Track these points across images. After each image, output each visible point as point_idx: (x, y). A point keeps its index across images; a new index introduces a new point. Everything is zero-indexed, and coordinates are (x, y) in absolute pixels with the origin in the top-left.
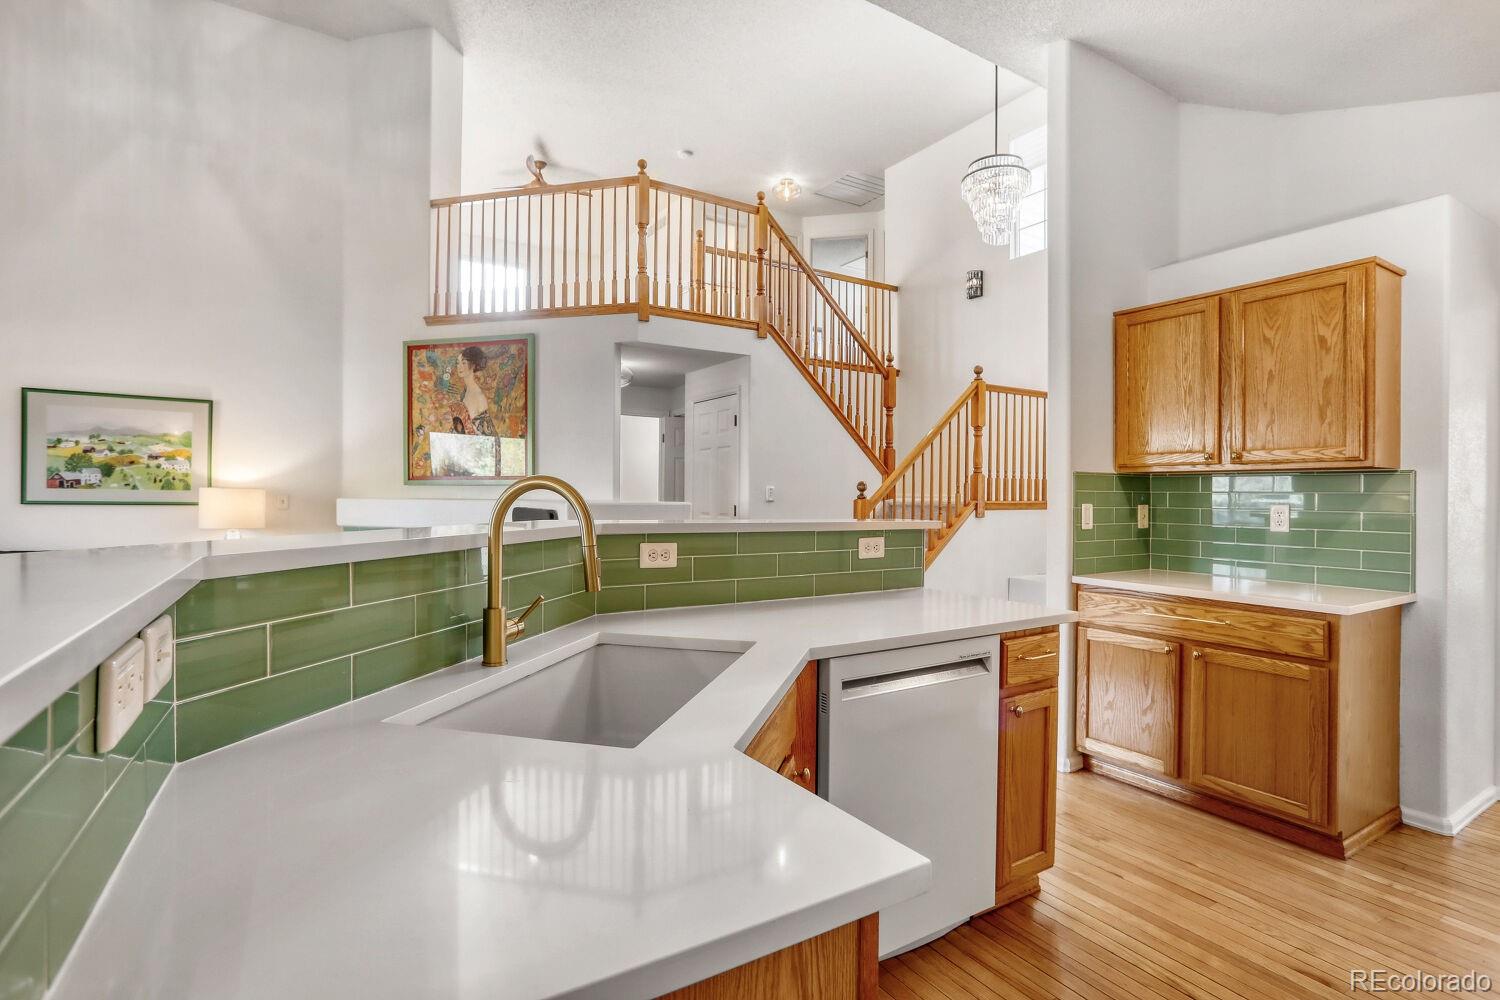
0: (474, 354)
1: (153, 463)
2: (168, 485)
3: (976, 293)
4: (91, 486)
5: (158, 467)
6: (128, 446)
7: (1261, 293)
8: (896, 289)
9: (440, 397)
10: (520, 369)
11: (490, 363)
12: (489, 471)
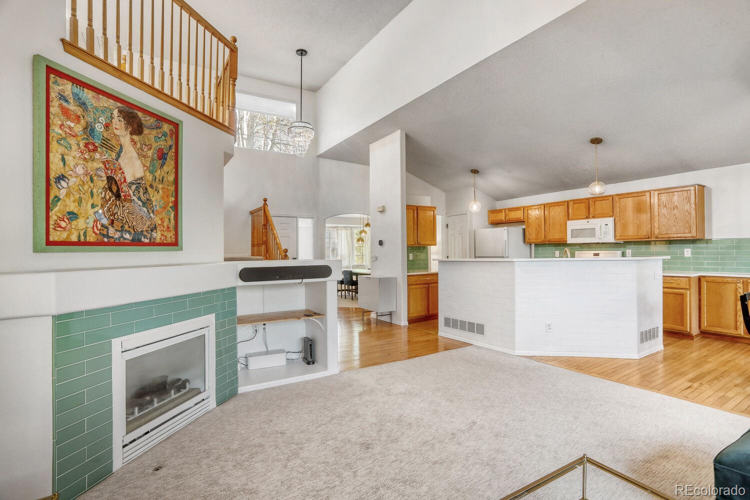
0: (132, 116)
7: (423, 208)
9: (91, 147)
10: (170, 147)
11: (146, 131)
12: (145, 237)
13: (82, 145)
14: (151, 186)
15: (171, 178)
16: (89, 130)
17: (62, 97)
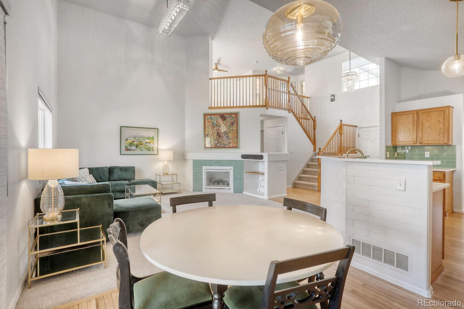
0: (223, 117)
1: (146, 144)
2: (149, 150)
3: (332, 100)
4: (134, 150)
5: (147, 145)
6: (141, 141)
7: (426, 111)
8: (309, 98)
9: (213, 127)
10: (235, 120)
11: (227, 119)
12: (227, 145)
13: (211, 127)
14: (229, 132)
15: (236, 129)
16: (213, 123)
17: (208, 119)
